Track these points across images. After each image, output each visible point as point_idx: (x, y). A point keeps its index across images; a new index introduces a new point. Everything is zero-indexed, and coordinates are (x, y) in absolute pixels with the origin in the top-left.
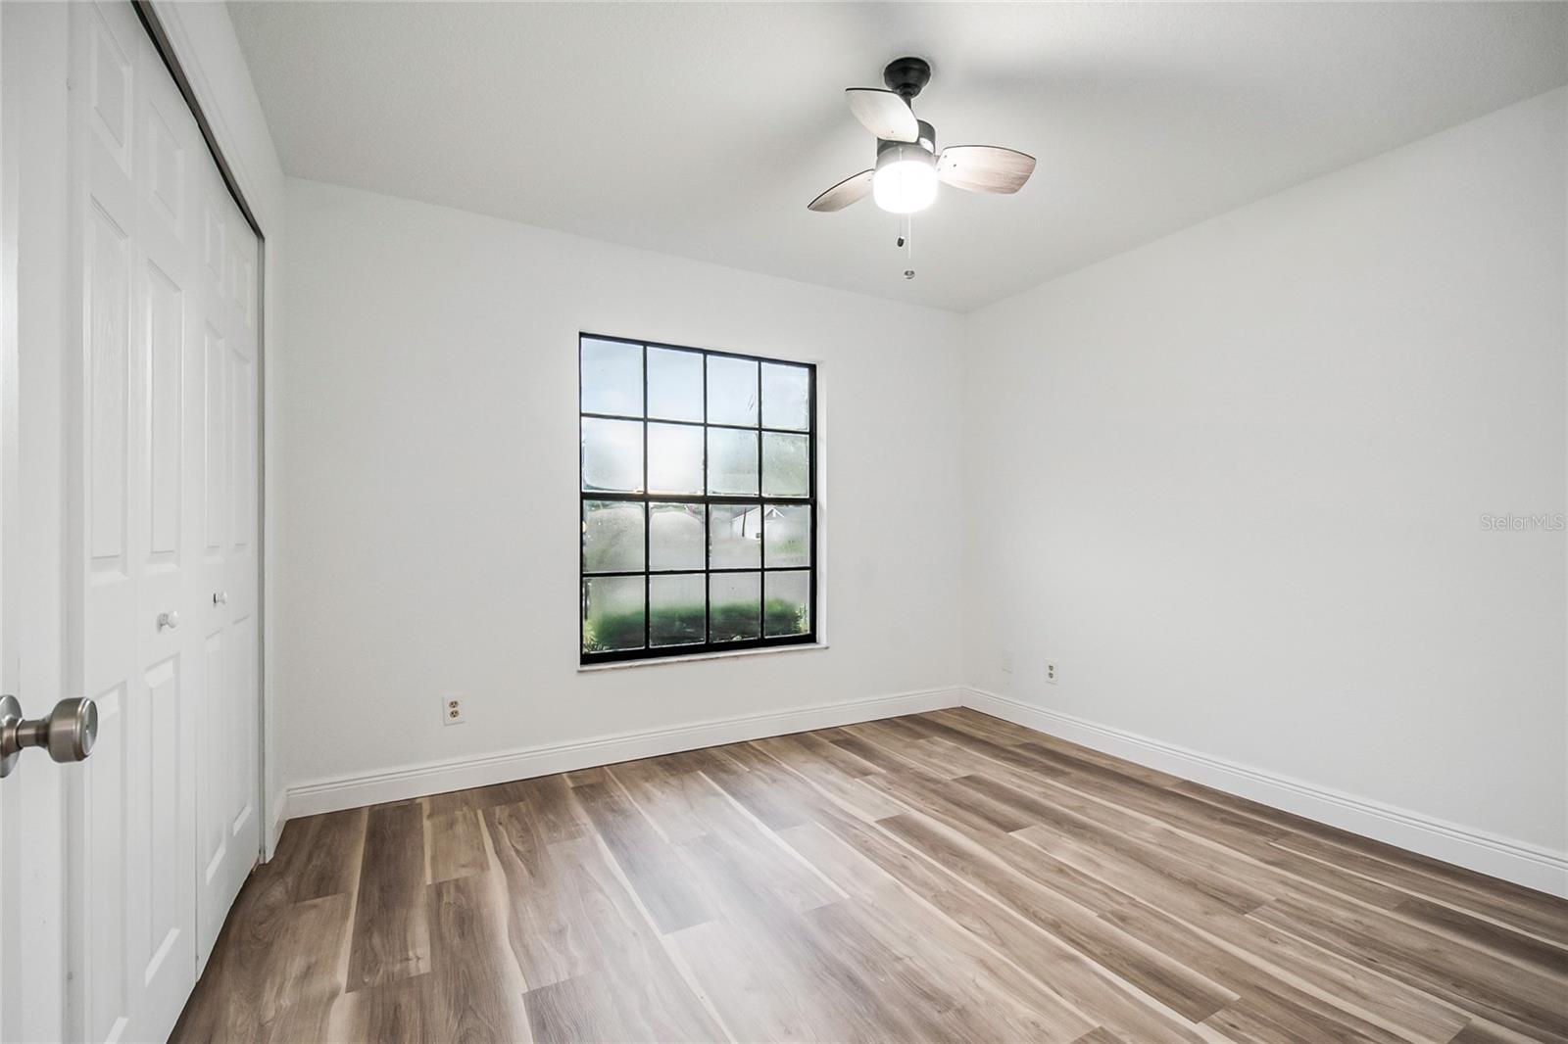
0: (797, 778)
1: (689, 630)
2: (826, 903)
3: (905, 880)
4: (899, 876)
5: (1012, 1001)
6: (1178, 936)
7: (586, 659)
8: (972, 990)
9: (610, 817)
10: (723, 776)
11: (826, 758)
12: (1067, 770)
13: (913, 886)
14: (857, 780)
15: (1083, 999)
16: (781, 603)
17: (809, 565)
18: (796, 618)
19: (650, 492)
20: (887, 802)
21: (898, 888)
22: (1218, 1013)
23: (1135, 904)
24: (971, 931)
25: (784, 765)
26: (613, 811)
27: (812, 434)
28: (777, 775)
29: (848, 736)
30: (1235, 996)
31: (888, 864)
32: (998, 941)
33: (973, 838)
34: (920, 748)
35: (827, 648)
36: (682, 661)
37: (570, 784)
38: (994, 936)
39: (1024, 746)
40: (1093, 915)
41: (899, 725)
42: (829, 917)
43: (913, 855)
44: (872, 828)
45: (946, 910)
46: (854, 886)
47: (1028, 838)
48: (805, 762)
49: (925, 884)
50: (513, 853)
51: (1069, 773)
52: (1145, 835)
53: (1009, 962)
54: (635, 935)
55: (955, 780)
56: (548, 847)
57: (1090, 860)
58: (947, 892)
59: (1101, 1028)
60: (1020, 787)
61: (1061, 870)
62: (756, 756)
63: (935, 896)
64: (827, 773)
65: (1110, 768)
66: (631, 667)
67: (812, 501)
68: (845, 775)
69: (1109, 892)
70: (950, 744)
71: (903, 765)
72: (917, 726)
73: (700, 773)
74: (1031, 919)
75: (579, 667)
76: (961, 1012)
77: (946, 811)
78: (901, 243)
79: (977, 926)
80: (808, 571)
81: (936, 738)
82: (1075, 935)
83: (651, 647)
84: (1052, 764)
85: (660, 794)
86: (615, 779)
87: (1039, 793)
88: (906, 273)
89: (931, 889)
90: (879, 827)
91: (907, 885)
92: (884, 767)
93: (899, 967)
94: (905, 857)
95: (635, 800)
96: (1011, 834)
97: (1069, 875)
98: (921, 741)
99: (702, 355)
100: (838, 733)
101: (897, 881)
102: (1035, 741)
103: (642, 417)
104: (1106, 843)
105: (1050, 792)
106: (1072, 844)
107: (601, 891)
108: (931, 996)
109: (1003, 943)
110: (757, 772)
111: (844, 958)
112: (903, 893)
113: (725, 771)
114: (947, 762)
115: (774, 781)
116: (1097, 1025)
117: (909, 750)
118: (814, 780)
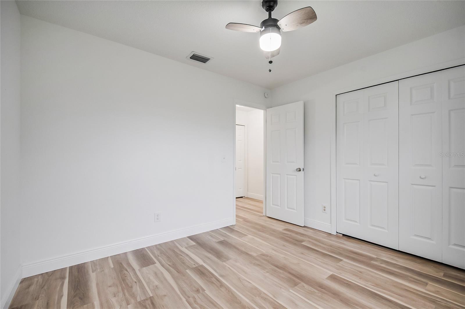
2: (296, 287)
3: (272, 300)
4: (275, 303)
13: (269, 298)
15: (224, 268)
21: (274, 297)
22: (195, 266)
24: (249, 282)
30: (188, 271)
38: (242, 280)
45: (256, 289)
46: (291, 296)
53: (239, 274)
58: (256, 296)
74: (228, 287)
79: (246, 283)
101: (276, 300)
109: (239, 279)
112: (273, 295)
116: (224, 263)
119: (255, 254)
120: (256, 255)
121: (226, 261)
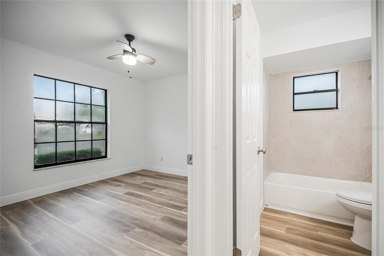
0: (102, 189)
1: (70, 157)
2: (112, 210)
4: (128, 202)
5: (150, 216)
6: (180, 200)
7: (36, 167)
8: (143, 217)
9: (48, 207)
10: (82, 192)
11: (110, 184)
12: (164, 178)
14: (118, 187)
15: (163, 212)
16: (97, 149)
17: (105, 139)
18: (101, 152)
19: (57, 120)
20: (125, 190)
21: (128, 204)
23: (173, 197)
25: (99, 187)
26: (48, 205)
27: (106, 107)
28: (96, 190)
29: (115, 179)
31: (125, 201)
32: (148, 208)
33: (145, 193)
34: (134, 179)
35: (110, 159)
36: (68, 165)
37: (32, 202)
38: (147, 207)
39: (156, 175)
40: (166, 200)
41: (128, 175)
42: (113, 213)
43: (131, 198)
44: (122, 195)
45: (138, 206)
46: (118, 206)
47: (155, 191)
48: (105, 186)
49: (134, 203)
50: (17, 220)
51: (164, 179)
52: (177, 186)
53: (150, 210)
54: (62, 227)
55: (141, 183)
56: (28, 216)
57: (166, 192)
58: (139, 203)
59: (166, 216)
60: (154, 182)
61: (161, 195)
62: (90, 187)
63: (136, 204)
64: (110, 187)
65: (172, 176)
66: (51, 168)
67: (106, 123)
68: (115, 187)
69: (169, 196)
70: (140, 177)
71: (130, 183)
72: (133, 174)
73: (74, 193)
74: (155, 203)
75: (33, 169)
76: (141, 220)
77: (139, 189)
78: (129, 72)
79: (144, 207)
80: (105, 140)
81: (137, 176)
82: (162, 204)
83: (57, 162)
84: (161, 177)
85: (63, 199)
86: (47, 198)
87: (158, 183)
88: (130, 77)
89: (135, 203)
90: (123, 195)
91: (130, 203)
92: (125, 184)
93: (128, 217)
94: (130, 199)
95: (55, 202)
96: (152, 191)
97: (162, 195)
98: (134, 177)
99: (73, 84)
100: (113, 179)
102: (158, 174)
103: (54, 99)
104: (170, 189)
105: (160, 182)
106: (163, 190)
107: (49, 221)
108: (135, 219)
109: (149, 208)
110: (91, 190)
111: (116, 218)
112: (130, 205)
113: (82, 191)
114: (139, 180)
115: (96, 191)
116: (165, 215)
117: (131, 180)
118: (108, 189)
119: (138, 230)
120: (136, 229)
121: (163, 217)
